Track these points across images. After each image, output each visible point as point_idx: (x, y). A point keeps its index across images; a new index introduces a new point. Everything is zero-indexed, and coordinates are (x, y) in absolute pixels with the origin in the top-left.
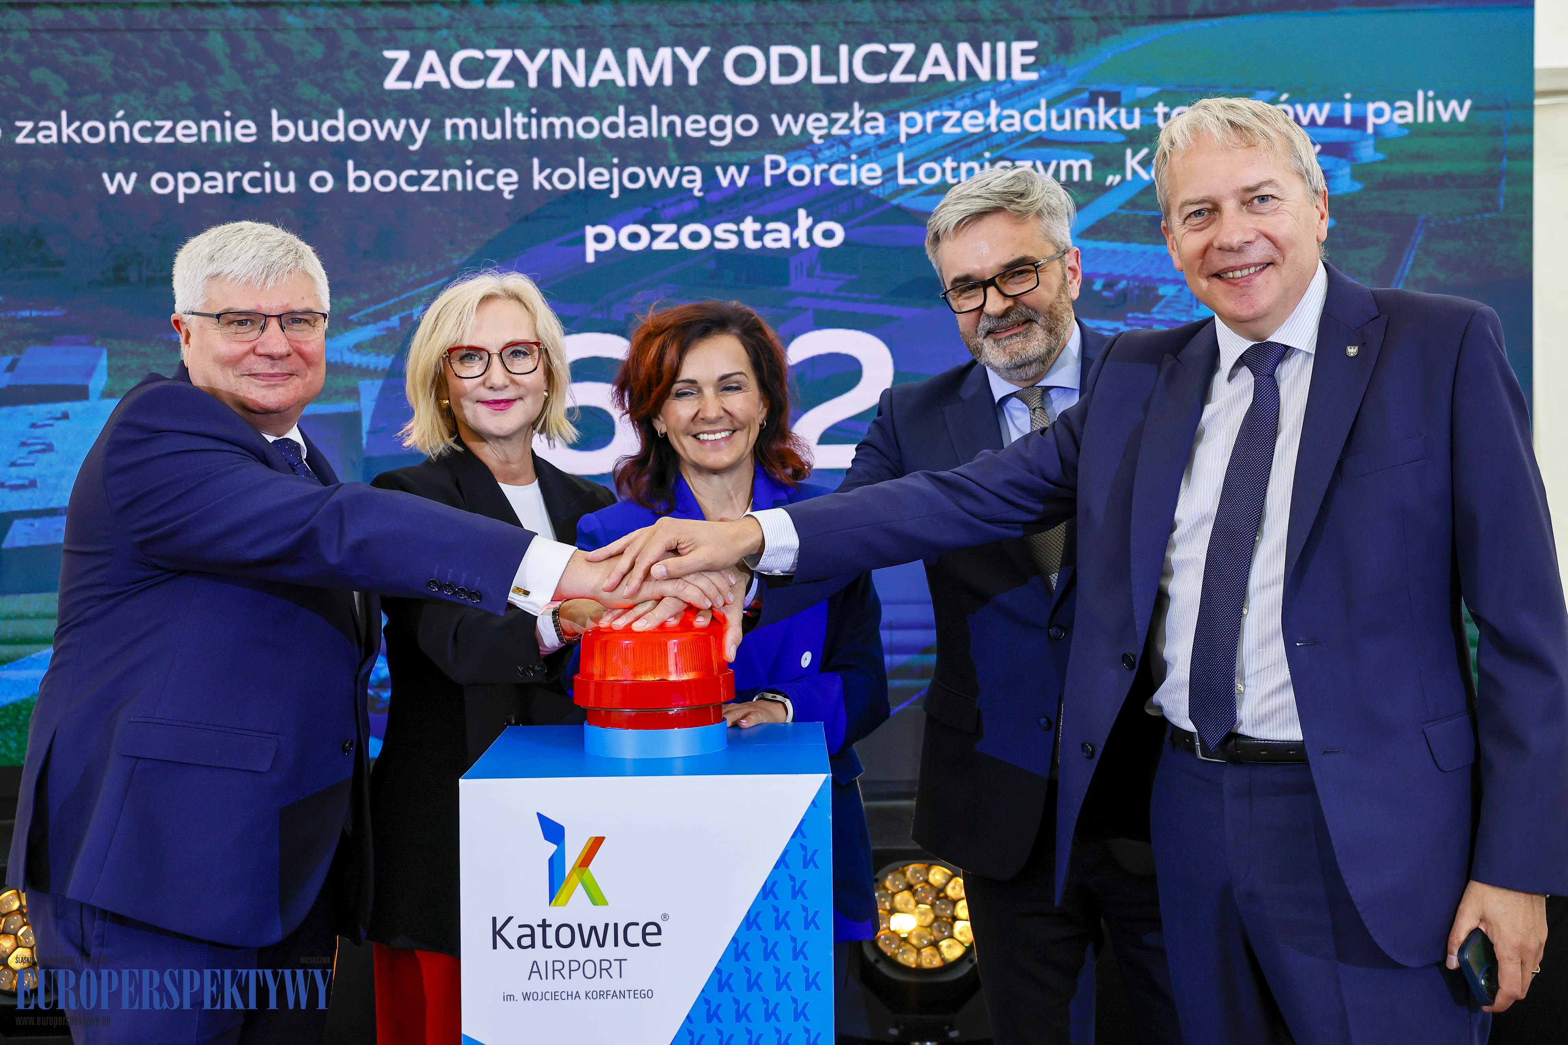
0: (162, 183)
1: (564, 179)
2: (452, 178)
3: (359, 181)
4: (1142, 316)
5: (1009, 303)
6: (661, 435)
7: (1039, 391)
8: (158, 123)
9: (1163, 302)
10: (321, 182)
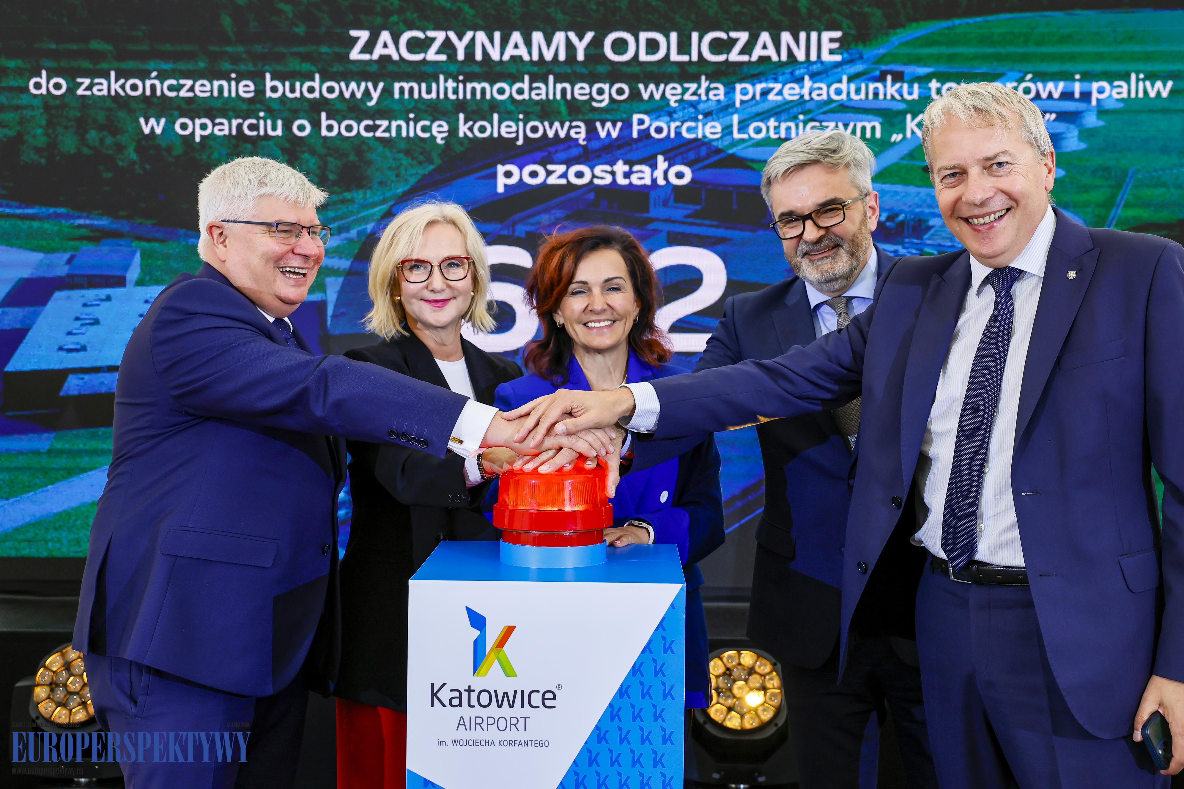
0: (184, 127)
1: (482, 129)
2: (399, 128)
3: (330, 128)
4: (915, 241)
5: (822, 232)
6: (560, 325)
7: (844, 300)
8: (182, 82)
9: (932, 232)
10: (301, 128)
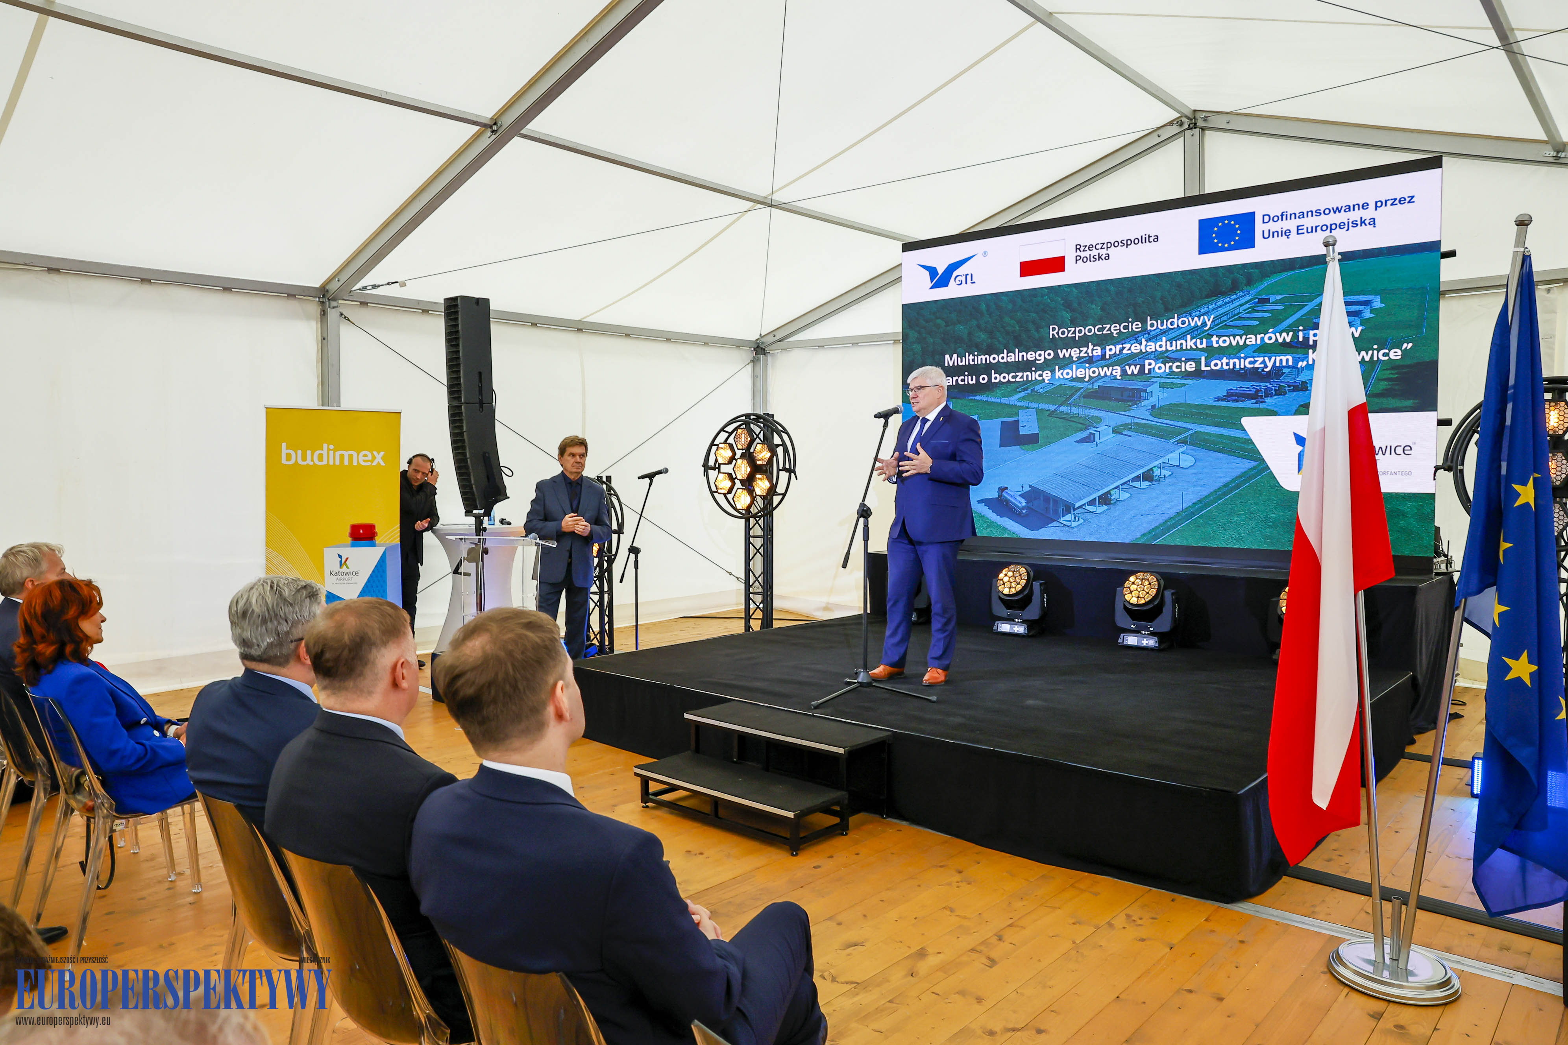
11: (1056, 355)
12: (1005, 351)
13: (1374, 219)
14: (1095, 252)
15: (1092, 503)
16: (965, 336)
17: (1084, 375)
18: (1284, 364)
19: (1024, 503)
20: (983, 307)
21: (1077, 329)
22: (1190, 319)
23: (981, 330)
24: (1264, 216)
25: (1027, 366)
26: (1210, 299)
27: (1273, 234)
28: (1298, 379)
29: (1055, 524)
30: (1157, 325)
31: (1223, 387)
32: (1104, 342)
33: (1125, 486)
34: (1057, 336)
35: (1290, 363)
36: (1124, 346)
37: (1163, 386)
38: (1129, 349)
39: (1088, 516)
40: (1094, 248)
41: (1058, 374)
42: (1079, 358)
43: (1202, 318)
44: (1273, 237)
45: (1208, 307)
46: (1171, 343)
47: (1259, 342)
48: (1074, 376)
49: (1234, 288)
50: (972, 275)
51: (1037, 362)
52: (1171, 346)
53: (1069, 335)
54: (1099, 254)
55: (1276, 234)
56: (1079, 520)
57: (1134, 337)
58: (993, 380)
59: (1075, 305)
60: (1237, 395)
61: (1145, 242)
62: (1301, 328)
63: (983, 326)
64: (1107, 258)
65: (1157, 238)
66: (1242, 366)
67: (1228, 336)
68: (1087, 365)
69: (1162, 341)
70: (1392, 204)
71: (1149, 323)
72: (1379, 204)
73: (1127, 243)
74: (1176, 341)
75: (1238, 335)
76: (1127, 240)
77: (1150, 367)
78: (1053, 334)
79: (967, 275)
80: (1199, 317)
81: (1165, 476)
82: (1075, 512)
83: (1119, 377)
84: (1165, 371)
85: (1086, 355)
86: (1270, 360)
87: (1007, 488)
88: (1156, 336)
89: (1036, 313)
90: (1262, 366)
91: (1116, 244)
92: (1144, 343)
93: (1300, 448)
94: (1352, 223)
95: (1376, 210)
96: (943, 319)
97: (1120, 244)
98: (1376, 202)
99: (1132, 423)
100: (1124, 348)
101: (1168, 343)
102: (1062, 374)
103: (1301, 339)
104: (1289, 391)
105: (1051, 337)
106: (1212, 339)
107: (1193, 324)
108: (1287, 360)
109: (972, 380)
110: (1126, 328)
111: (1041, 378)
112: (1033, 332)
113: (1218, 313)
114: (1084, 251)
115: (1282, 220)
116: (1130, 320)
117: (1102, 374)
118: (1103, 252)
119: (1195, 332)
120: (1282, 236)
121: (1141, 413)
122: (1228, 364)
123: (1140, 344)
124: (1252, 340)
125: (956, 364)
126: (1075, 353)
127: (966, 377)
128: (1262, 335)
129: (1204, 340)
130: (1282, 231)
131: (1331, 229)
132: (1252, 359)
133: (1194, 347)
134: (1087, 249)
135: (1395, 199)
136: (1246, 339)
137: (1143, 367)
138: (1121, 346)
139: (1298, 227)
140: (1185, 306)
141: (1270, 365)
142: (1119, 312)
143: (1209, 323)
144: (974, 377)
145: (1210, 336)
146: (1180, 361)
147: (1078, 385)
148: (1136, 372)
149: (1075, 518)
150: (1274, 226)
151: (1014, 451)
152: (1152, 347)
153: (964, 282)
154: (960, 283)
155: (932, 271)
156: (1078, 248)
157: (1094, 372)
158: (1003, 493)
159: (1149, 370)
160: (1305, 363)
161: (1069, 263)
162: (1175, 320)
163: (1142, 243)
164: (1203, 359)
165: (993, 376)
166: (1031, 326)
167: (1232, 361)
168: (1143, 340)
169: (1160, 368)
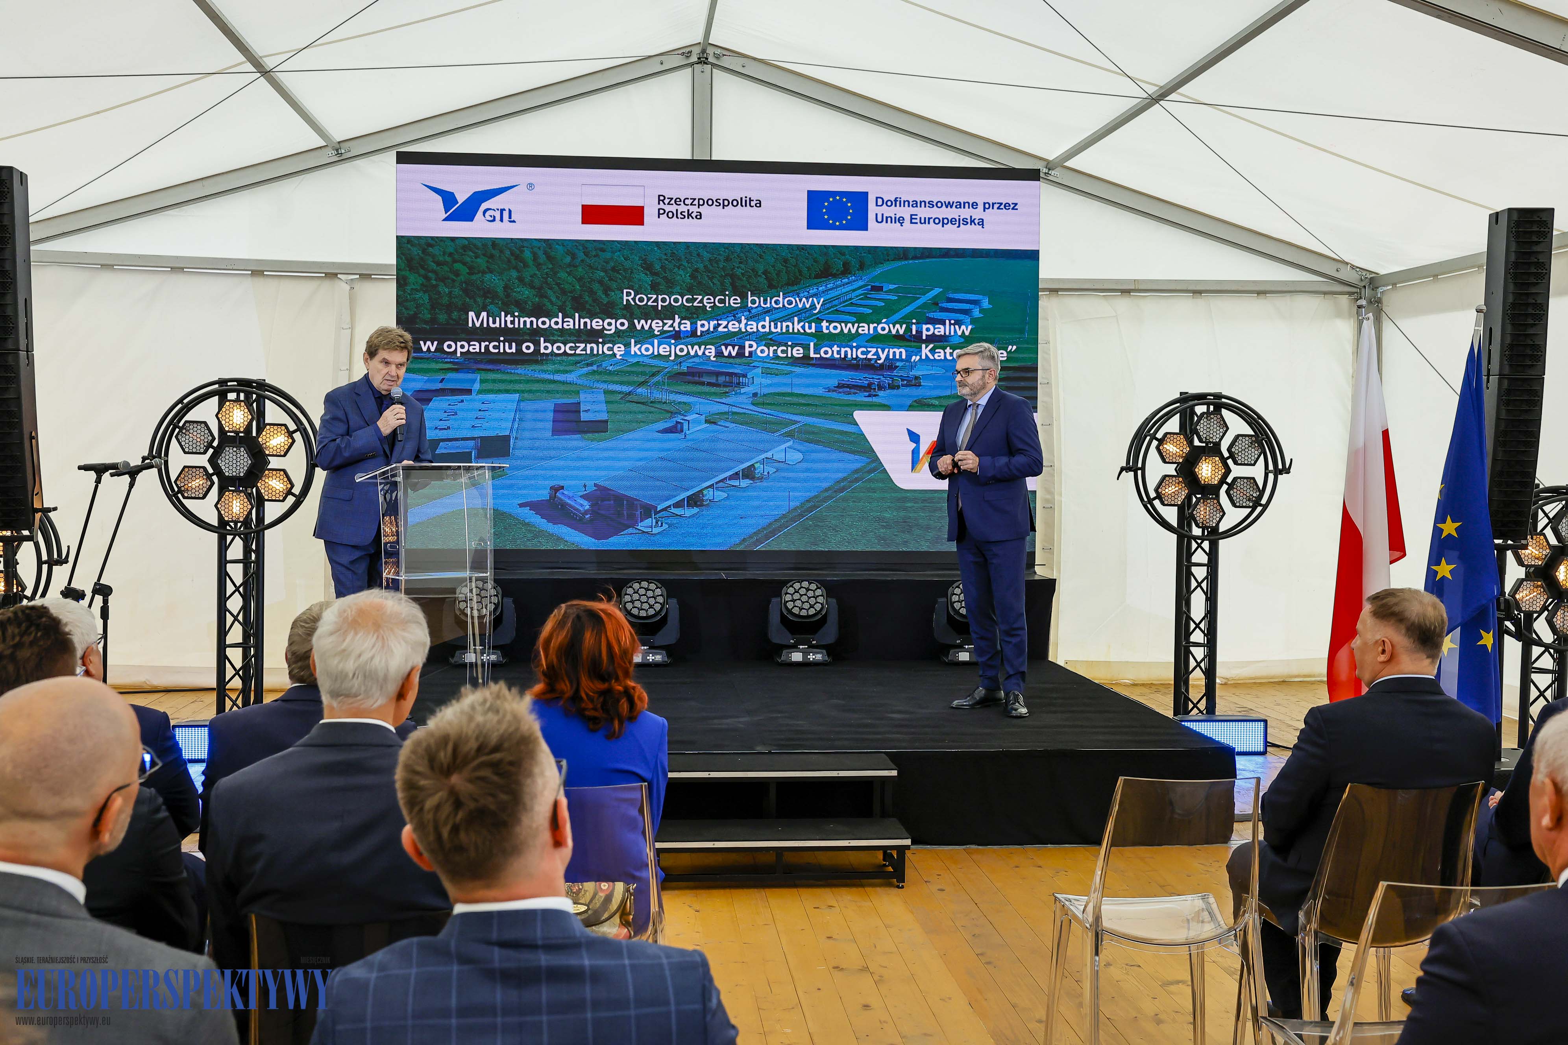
11: (632, 326)
12: (560, 315)
13: (983, 220)
14: (682, 208)
15: (678, 505)
16: (500, 290)
17: (668, 353)
18: (898, 357)
19: (587, 505)
20: (527, 255)
21: (660, 297)
22: (797, 299)
23: (525, 285)
24: (877, 198)
25: (593, 336)
26: (819, 280)
27: (887, 219)
28: (911, 373)
29: (630, 530)
30: (760, 302)
31: (834, 377)
32: (695, 316)
33: (721, 484)
34: (633, 303)
35: (904, 357)
36: (720, 322)
37: (767, 373)
38: (726, 327)
39: (675, 521)
40: (682, 203)
41: (634, 349)
42: (663, 332)
43: (811, 299)
44: (887, 222)
45: (818, 289)
46: (776, 325)
47: (871, 332)
48: (656, 353)
49: (846, 271)
50: (510, 211)
51: (605, 332)
52: (776, 327)
53: (649, 303)
54: (688, 210)
55: (889, 219)
56: (662, 526)
57: (732, 314)
58: (542, 351)
59: (657, 267)
60: (848, 386)
61: (746, 206)
62: (914, 321)
63: (527, 280)
64: (698, 217)
65: (759, 204)
66: (854, 356)
67: (840, 322)
68: (673, 341)
69: (765, 321)
70: (998, 208)
71: (750, 299)
72: (987, 206)
73: (724, 203)
74: (781, 322)
75: (850, 322)
76: (724, 200)
77: (751, 349)
78: (627, 300)
79: (502, 211)
80: (807, 298)
81: (768, 473)
82: (657, 516)
83: (712, 359)
84: (769, 355)
85: (672, 329)
86: (883, 352)
87: (562, 488)
88: (758, 315)
89: (605, 271)
90: (875, 357)
91: (710, 202)
92: (744, 321)
93: (914, 445)
94: (963, 220)
95: (984, 211)
96: (464, 264)
97: (715, 203)
98: (985, 204)
99: (729, 412)
100: (719, 325)
101: (772, 324)
102: (640, 349)
103: (914, 332)
104: (903, 385)
105: (625, 303)
106: (822, 324)
107: (800, 306)
108: (901, 353)
109: (510, 348)
110: (720, 301)
111: (611, 353)
112: (600, 293)
113: (828, 297)
114: (669, 204)
115: (896, 206)
116: (727, 293)
117: (692, 353)
118: (694, 209)
119: (803, 314)
120: (895, 222)
121: (740, 400)
122: (839, 352)
123: (740, 322)
124: (865, 329)
125: (485, 325)
126: (656, 325)
127: (502, 344)
128: (875, 325)
129: (813, 325)
130: (895, 218)
131: (943, 223)
132: (865, 349)
133: (802, 331)
134: (673, 202)
135: (1001, 204)
136: (858, 327)
137: (742, 348)
138: (716, 322)
139: (911, 215)
140: (793, 285)
141: (883, 357)
142: (713, 283)
143: (818, 307)
144: (514, 344)
145: (819, 321)
146: (786, 345)
147: (661, 364)
148: (734, 354)
149: (657, 523)
150: (889, 211)
151: (574, 441)
152: (753, 327)
153: (498, 218)
154: (492, 219)
155: (448, 198)
156: (661, 199)
157: (681, 350)
158: (558, 494)
159: (750, 353)
160: (918, 357)
161: (650, 214)
162: (781, 299)
163: (742, 206)
164: (812, 344)
165: (543, 345)
166: (596, 287)
167: (843, 350)
168: (743, 318)
169: (762, 351)
